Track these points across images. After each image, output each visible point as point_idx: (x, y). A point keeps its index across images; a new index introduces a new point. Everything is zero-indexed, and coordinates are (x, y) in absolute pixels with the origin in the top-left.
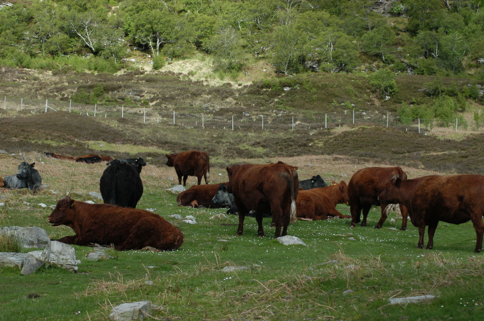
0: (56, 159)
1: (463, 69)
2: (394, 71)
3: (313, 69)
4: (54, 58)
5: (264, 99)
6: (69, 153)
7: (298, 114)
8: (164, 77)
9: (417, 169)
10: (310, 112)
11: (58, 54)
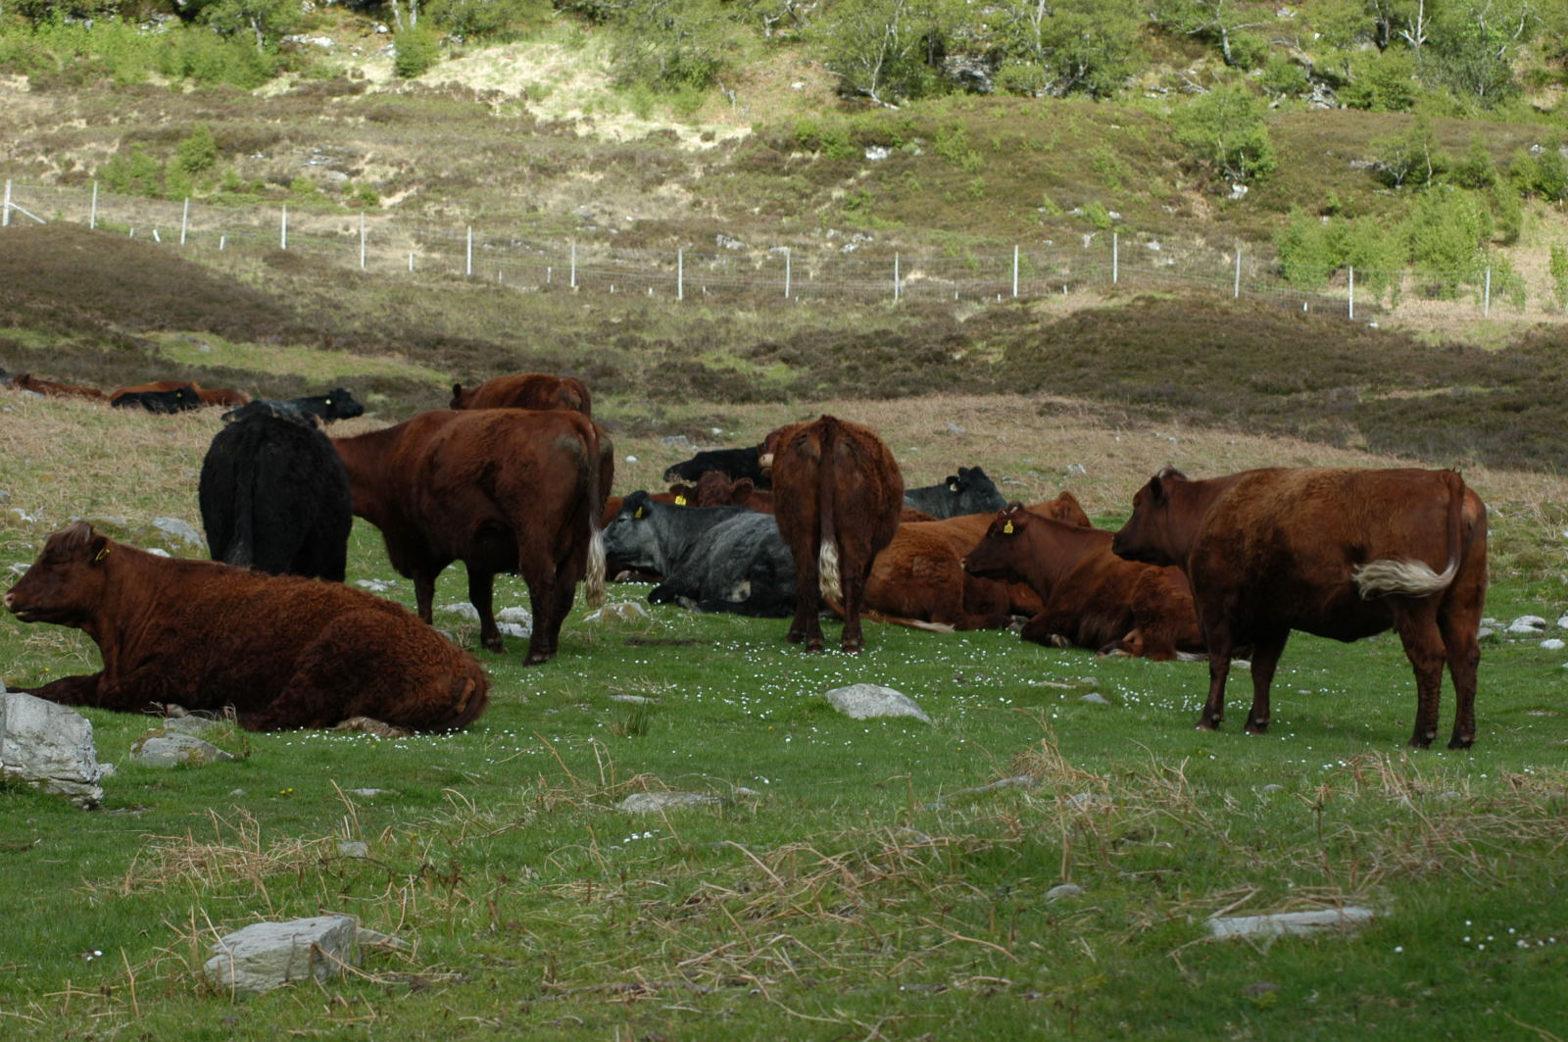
0: (36, 396)
1: (1516, 90)
2: (1264, 93)
3: (972, 84)
4: (35, 29)
5: (793, 189)
6: (87, 375)
7: (915, 245)
8: (437, 107)
9: (1340, 447)
10: (961, 236)
11: (50, 14)
